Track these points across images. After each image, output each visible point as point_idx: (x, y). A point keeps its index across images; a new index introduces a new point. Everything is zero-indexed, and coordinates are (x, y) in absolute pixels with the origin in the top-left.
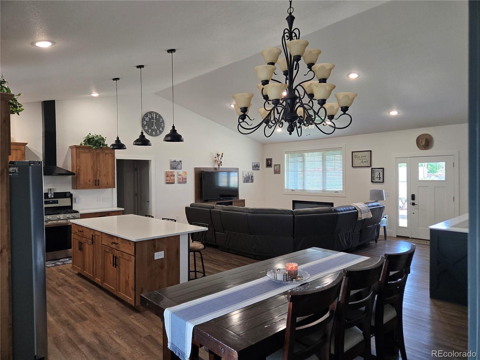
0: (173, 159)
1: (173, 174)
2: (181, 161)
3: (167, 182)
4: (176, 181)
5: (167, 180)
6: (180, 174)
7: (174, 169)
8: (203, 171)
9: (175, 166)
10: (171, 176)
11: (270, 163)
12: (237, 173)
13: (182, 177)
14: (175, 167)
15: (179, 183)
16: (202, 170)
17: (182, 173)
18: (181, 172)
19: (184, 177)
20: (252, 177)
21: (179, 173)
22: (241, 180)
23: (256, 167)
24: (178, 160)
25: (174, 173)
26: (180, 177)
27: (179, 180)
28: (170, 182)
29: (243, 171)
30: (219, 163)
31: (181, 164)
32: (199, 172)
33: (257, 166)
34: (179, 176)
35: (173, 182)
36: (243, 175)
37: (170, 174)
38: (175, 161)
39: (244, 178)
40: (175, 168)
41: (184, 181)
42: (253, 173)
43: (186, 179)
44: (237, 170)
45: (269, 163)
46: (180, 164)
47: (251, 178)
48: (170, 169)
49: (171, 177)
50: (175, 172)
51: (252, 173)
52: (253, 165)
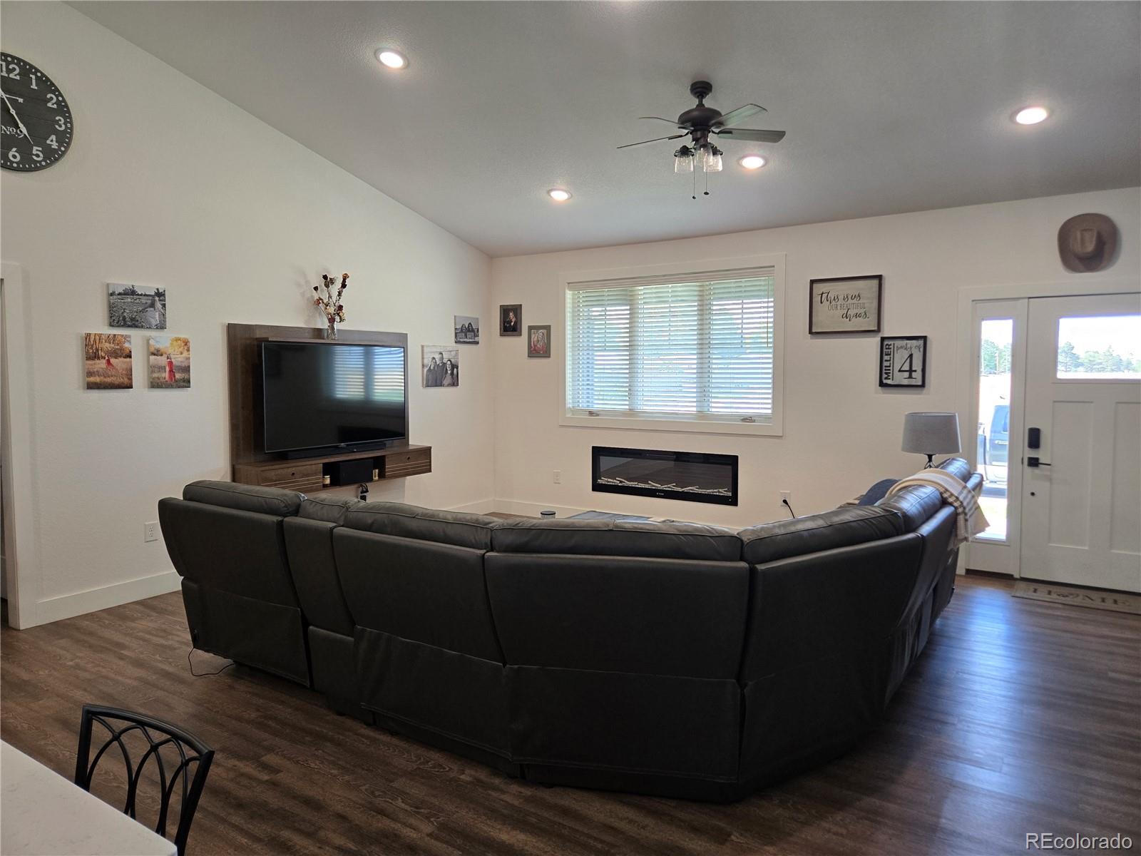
0: (122, 283)
1: (122, 349)
2: (160, 295)
3: (92, 379)
4: (139, 376)
5: (90, 374)
6: (158, 351)
7: (125, 325)
8: (266, 340)
9: (131, 312)
10: (116, 354)
11: (514, 320)
12: (403, 350)
13: (171, 363)
14: (132, 319)
15: (155, 385)
16: (259, 334)
17: (168, 344)
18: (162, 340)
19: (178, 360)
20: (454, 366)
21: (152, 342)
22: (417, 375)
23: (467, 333)
24: (146, 285)
25: (126, 345)
26: (162, 360)
27: (153, 372)
28: (108, 380)
29: (423, 347)
30: (332, 310)
31: (164, 306)
32: (248, 342)
33: (469, 331)
34: (152, 358)
35: (126, 381)
36: (423, 358)
37: (107, 345)
38: (133, 293)
39: (426, 370)
40: (134, 324)
41: (178, 376)
42: (457, 354)
43: (187, 369)
44: (399, 341)
45: (510, 323)
46: (158, 305)
47: (449, 372)
48: (106, 327)
49: (113, 360)
50: (135, 339)
51: (453, 353)
52: (459, 326)
